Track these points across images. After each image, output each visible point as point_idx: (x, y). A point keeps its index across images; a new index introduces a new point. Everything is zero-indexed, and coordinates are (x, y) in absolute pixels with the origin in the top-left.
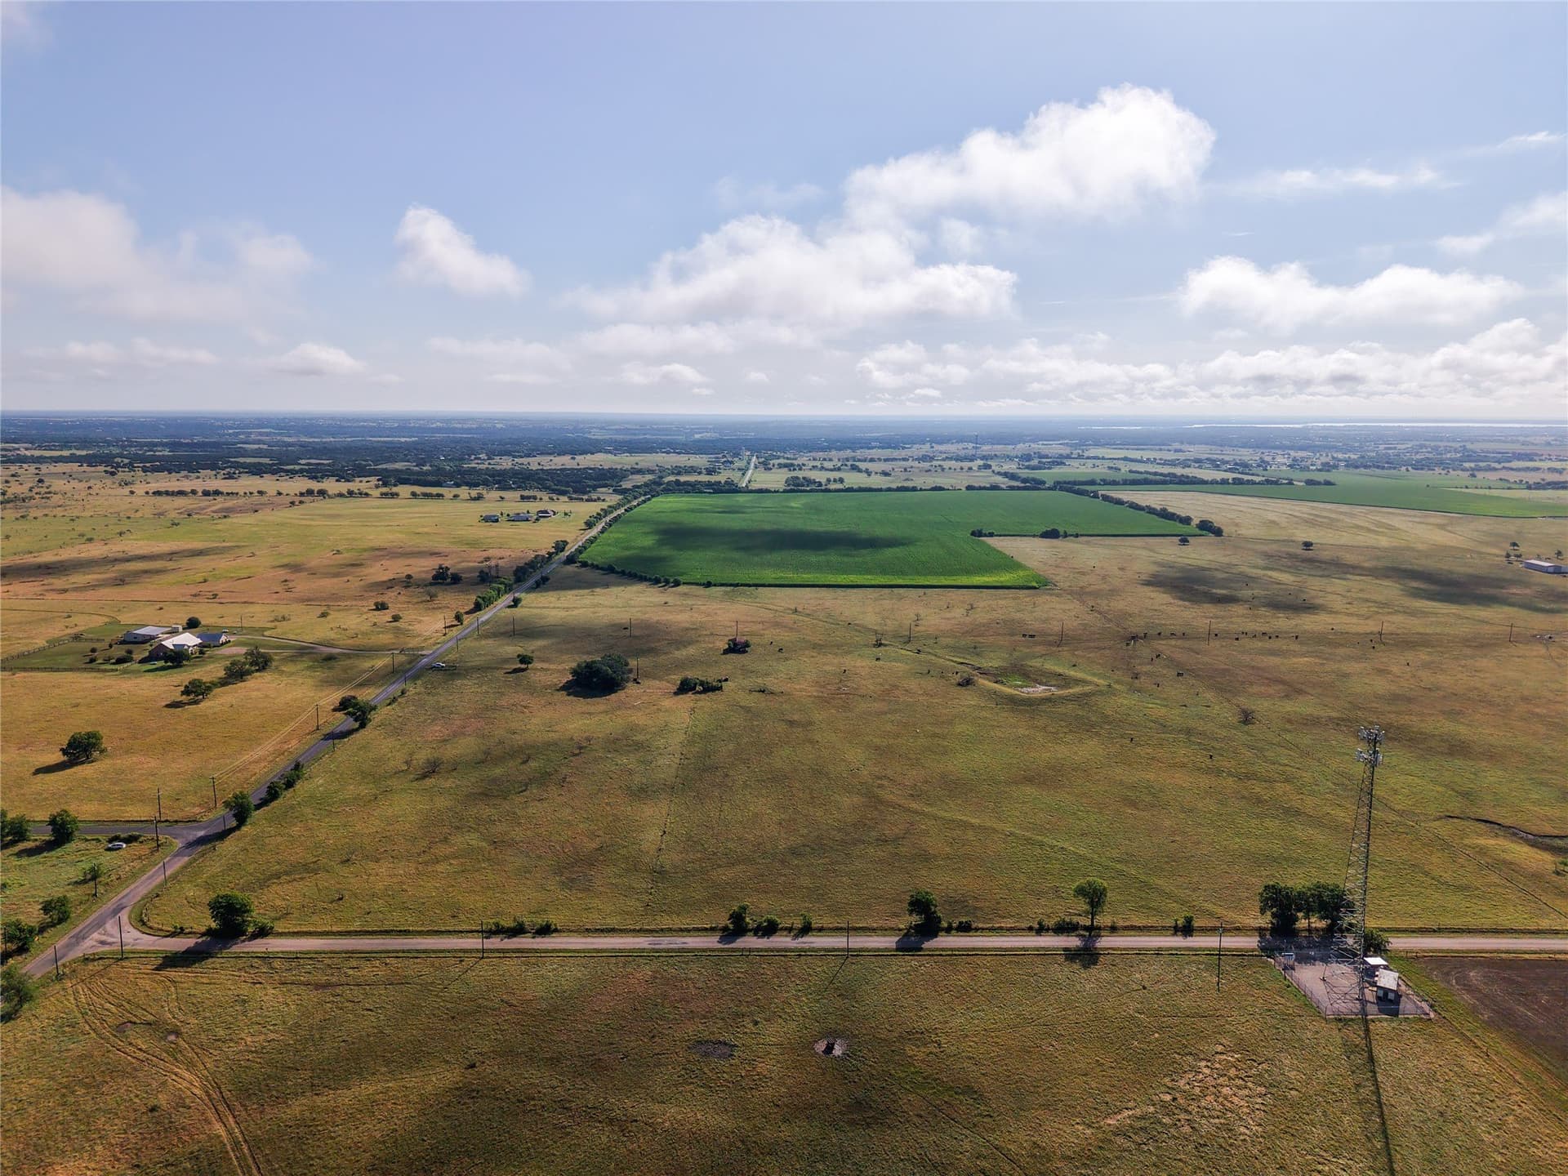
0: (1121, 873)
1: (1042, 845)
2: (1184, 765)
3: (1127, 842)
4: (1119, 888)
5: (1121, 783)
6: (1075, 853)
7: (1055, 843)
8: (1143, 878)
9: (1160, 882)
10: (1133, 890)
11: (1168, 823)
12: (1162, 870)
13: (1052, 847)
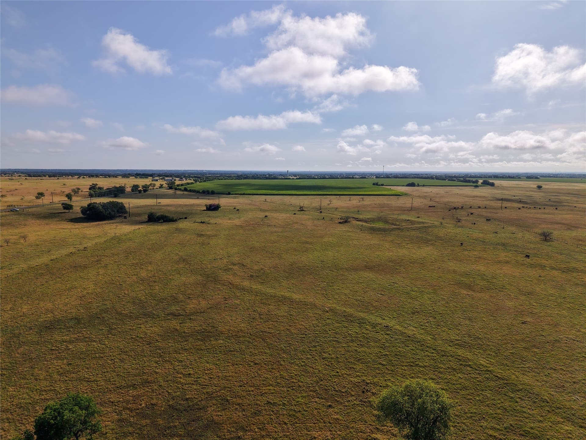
0: (464, 362)
1: (361, 322)
2: (507, 262)
3: (467, 322)
4: (465, 388)
5: (455, 272)
6: (402, 334)
7: (379, 320)
8: (498, 371)
9: (526, 379)
10: (488, 394)
11: (510, 304)
12: (523, 360)
13: (374, 326)
